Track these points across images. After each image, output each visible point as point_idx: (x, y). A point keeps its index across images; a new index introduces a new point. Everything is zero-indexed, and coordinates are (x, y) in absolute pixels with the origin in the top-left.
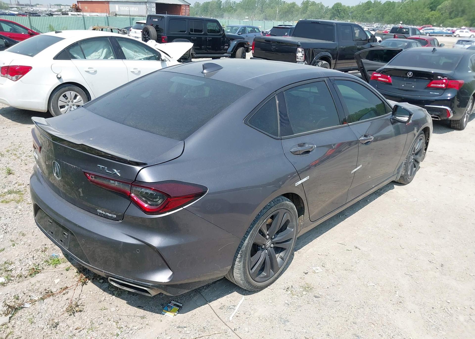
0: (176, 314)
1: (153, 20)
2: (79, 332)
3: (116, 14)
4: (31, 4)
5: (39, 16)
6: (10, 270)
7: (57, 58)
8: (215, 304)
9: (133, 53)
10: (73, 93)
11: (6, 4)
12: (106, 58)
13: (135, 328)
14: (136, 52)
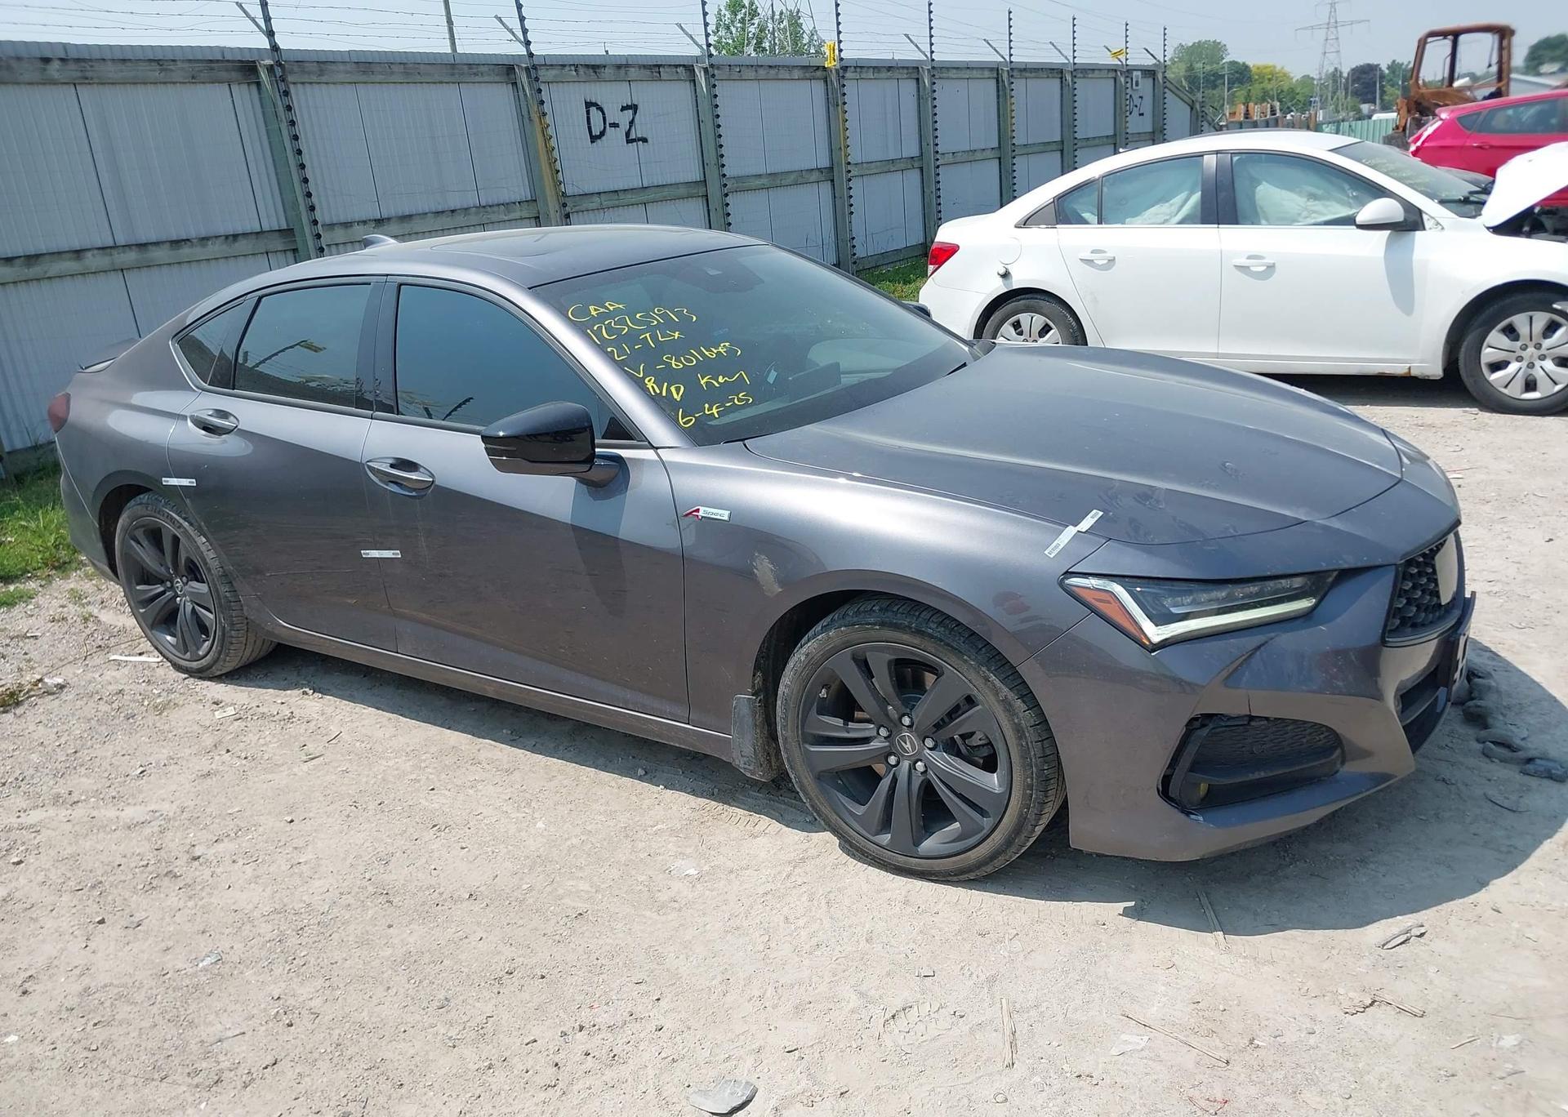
7: (1024, 224)
10: (1039, 320)
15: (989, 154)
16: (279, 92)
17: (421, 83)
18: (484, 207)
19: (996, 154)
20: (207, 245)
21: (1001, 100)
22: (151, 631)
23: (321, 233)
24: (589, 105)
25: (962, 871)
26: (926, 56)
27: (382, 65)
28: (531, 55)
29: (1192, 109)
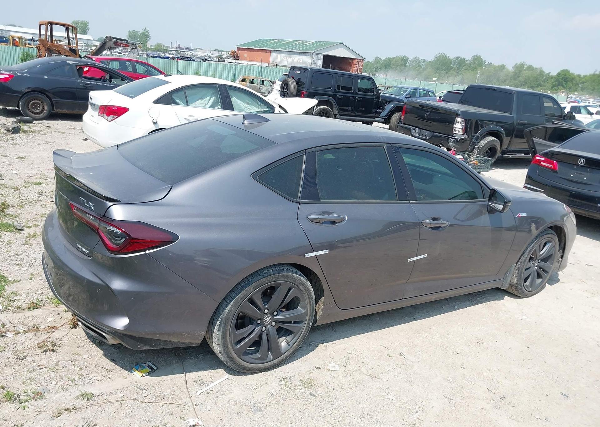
0: (144, 375)
1: (296, 72)
2: (40, 369)
3: (277, 64)
4: (192, 48)
5: (194, 61)
6: (13, 300)
7: (157, 102)
8: (192, 376)
9: (244, 104)
11: (167, 46)
12: (212, 106)
13: (95, 378)
14: (247, 103)
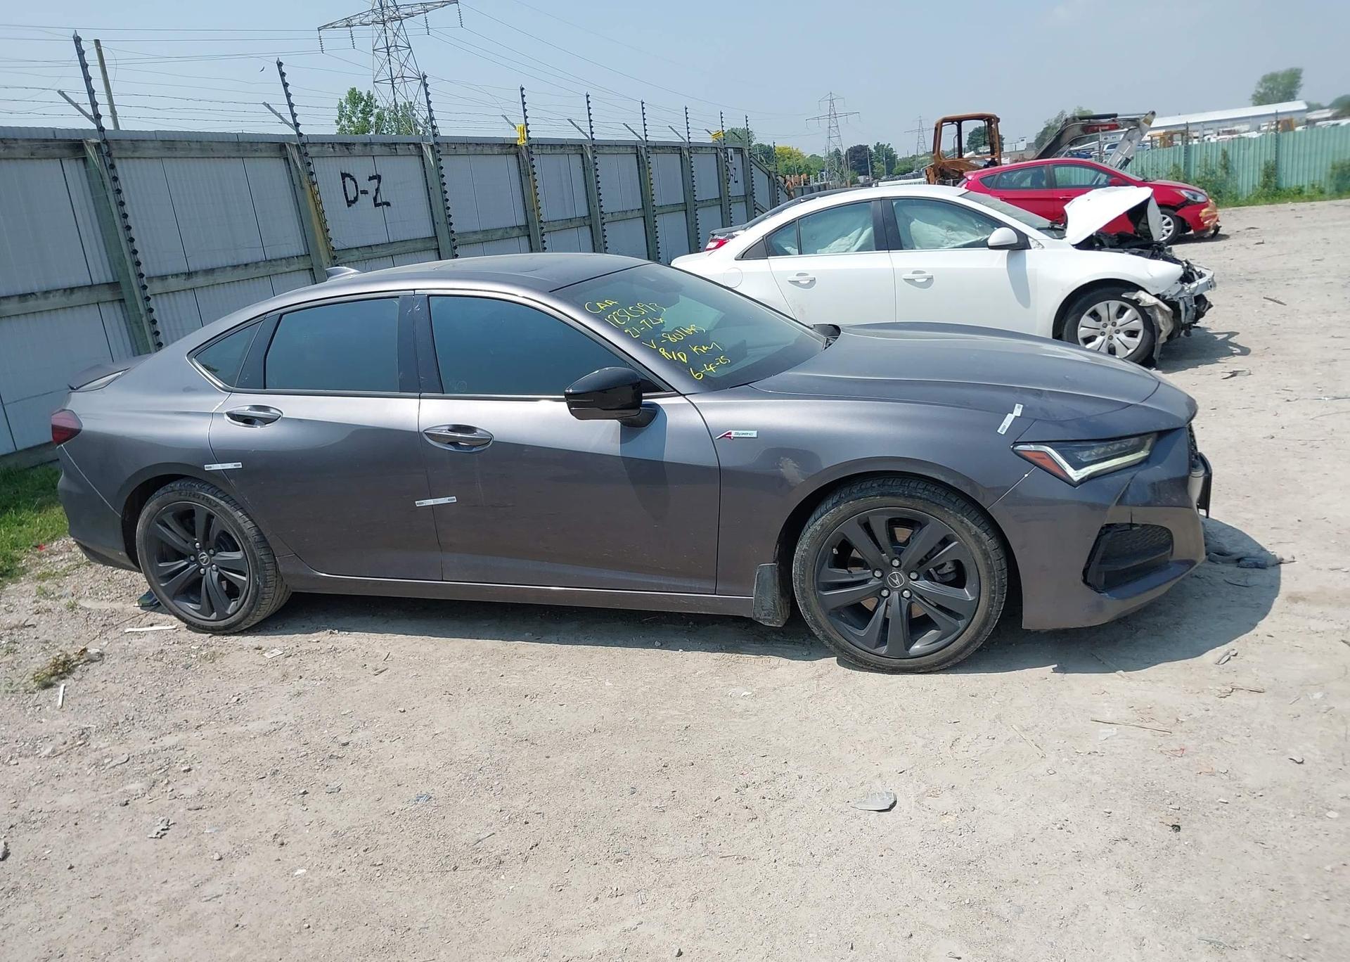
7: (742, 257)
14: (950, 228)
15: (636, 213)
16: (106, 166)
17: (214, 158)
18: (270, 261)
19: (641, 214)
20: (49, 297)
21: (641, 170)
22: (172, 601)
23: (147, 285)
24: (344, 176)
25: (943, 662)
26: (587, 136)
27: (184, 143)
28: (300, 135)
29: (769, 177)
